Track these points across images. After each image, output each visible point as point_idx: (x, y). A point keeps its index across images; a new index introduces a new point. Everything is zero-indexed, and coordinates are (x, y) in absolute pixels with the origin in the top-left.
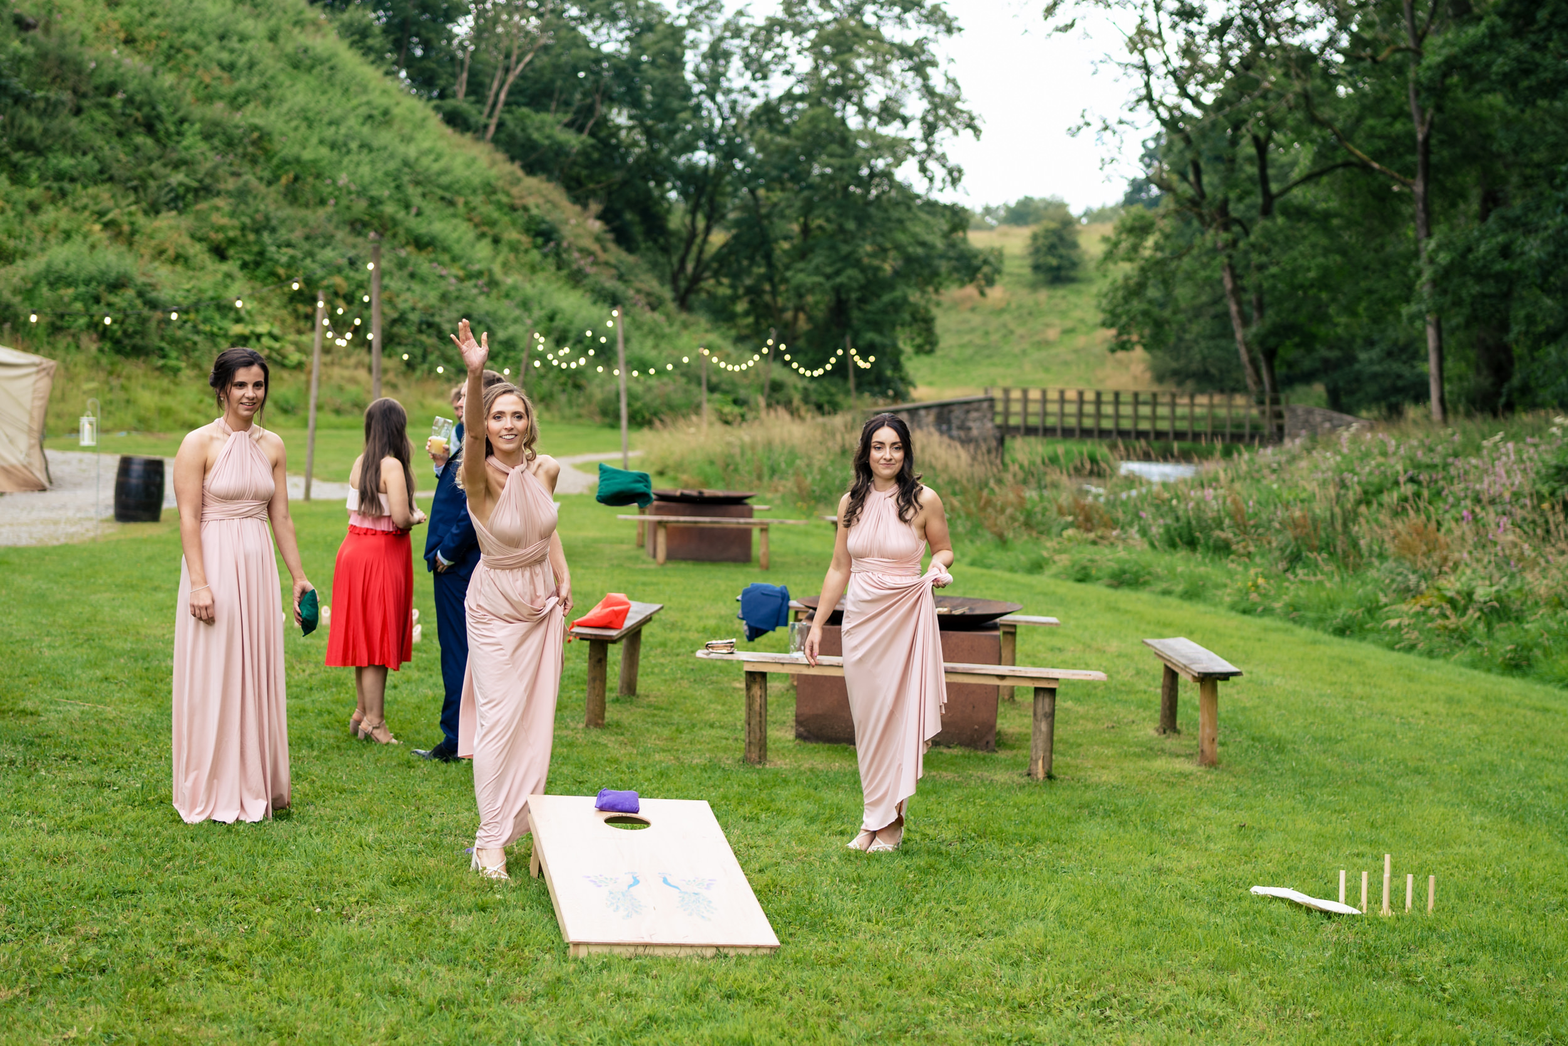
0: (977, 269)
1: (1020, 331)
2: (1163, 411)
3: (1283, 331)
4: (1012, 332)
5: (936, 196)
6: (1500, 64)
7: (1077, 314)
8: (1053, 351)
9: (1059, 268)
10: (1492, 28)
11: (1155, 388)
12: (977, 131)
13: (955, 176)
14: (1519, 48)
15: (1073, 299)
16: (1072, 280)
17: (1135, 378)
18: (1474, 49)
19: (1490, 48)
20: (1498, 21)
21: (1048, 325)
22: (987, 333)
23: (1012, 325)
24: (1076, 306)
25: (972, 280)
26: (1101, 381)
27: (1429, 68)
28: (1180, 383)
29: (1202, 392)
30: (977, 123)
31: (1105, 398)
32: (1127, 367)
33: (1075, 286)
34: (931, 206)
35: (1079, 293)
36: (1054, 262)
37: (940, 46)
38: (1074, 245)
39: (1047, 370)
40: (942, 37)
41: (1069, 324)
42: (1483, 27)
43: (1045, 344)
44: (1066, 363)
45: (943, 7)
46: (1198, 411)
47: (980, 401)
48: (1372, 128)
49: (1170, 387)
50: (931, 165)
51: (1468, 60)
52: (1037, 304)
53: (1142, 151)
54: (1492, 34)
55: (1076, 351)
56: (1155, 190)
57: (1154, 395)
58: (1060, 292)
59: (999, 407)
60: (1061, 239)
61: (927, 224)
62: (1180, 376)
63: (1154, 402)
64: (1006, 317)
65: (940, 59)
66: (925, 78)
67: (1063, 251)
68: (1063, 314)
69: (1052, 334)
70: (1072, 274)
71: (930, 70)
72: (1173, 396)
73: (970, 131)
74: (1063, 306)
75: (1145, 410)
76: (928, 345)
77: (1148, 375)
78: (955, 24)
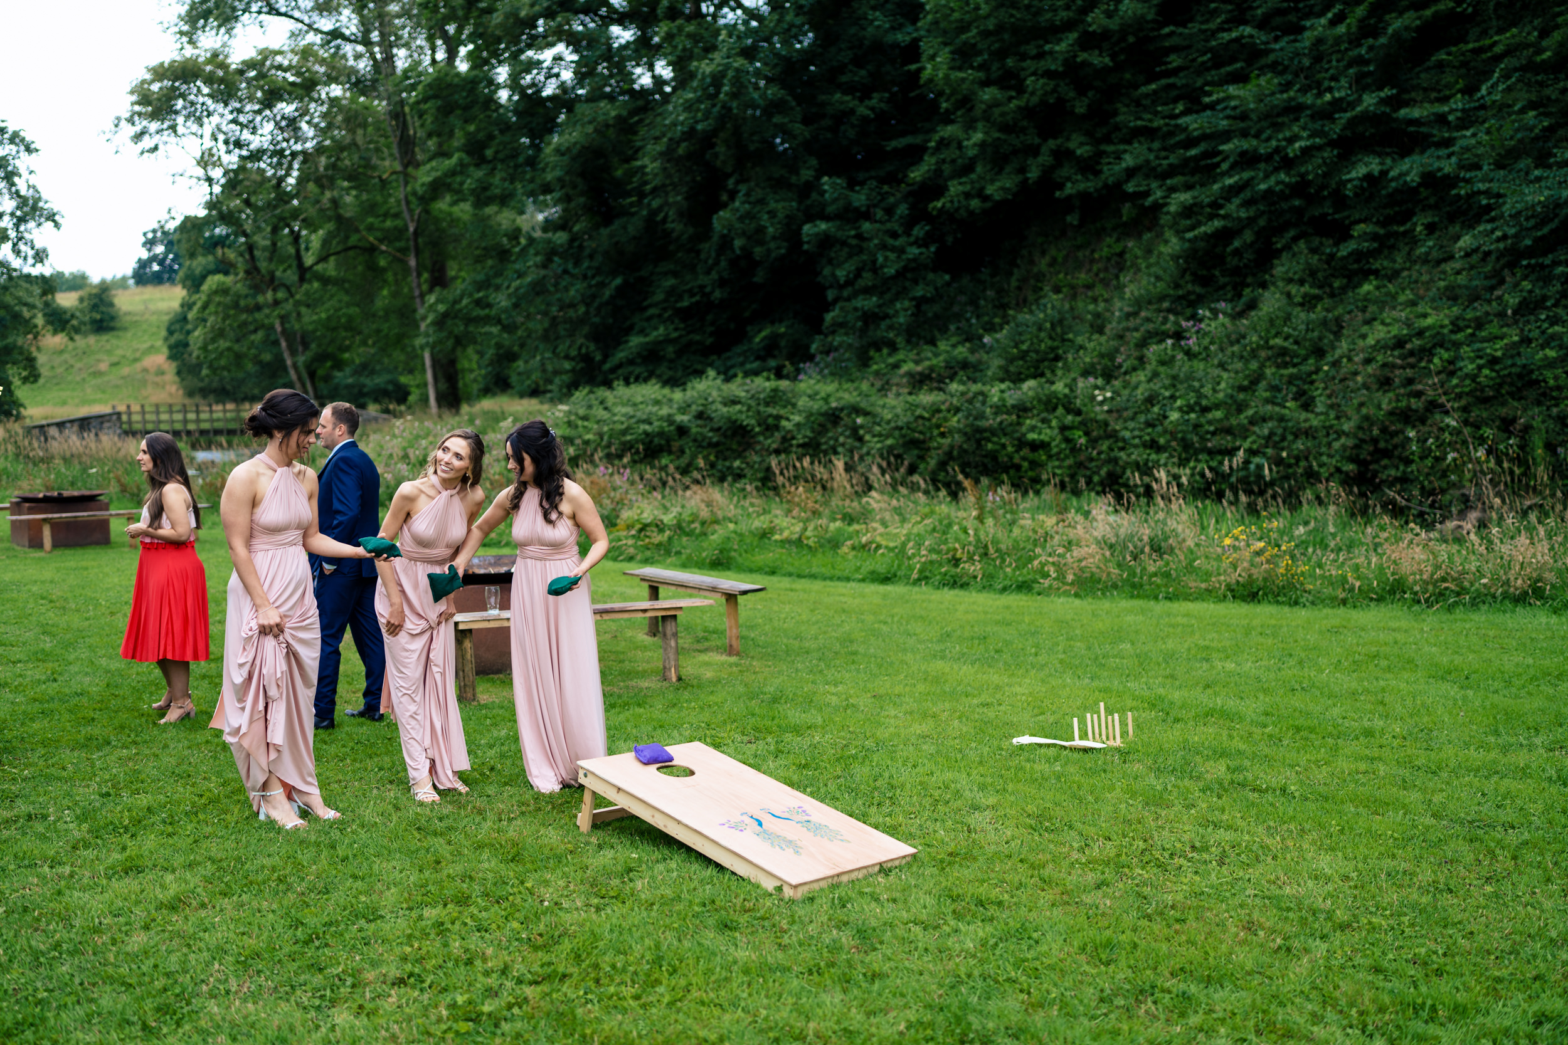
0: (67, 322)
1: (79, 365)
2: (191, 416)
3: (321, 358)
4: (72, 366)
5: (27, 270)
6: (469, 184)
7: (119, 352)
8: (106, 379)
9: (101, 321)
10: (461, 160)
11: (187, 401)
12: (57, 225)
13: (40, 256)
14: (479, 174)
15: (114, 342)
16: (113, 329)
17: (171, 395)
18: (453, 173)
19: (461, 173)
20: (464, 155)
21: (99, 361)
22: (53, 368)
23: (72, 361)
24: (118, 347)
25: (63, 330)
26: (146, 398)
27: (423, 185)
28: (205, 397)
29: (217, 402)
30: (57, 218)
31: (147, 409)
32: (163, 387)
33: (115, 333)
34: (28, 276)
35: (118, 337)
36: (98, 317)
37: (22, 162)
38: (112, 305)
39: (104, 392)
40: (23, 154)
41: (115, 359)
42: (454, 160)
43: (98, 374)
44: (117, 387)
45: (22, 134)
46: (215, 416)
47: (110, 415)
48: (372, 224)
49: (198, 399)
50: (22, 247)
51: (449, 180)
52: (89, 346)
53: (143, 239)
54: (461, 164)
55: (123, 378)
56: (156, 267)
57: (184, 406)
58: (105, 337)
59: (124, 418)
60: (101, 300)
61: (27, 290)
62: (205, 392)
63: (184, 410)
64: (66, 356)
65: (23, 170)
66: (13, 184)
67: (104, 309)
68: (109, 352)
69: (103, 367)
70: (112, 324)
71: (16, 179)
72: (197, 406)
73: (50, 224)
74: (108, 347)
75: (178, 417)
76: (32, 376)
77: (181, 392)
78: (33, 146)
